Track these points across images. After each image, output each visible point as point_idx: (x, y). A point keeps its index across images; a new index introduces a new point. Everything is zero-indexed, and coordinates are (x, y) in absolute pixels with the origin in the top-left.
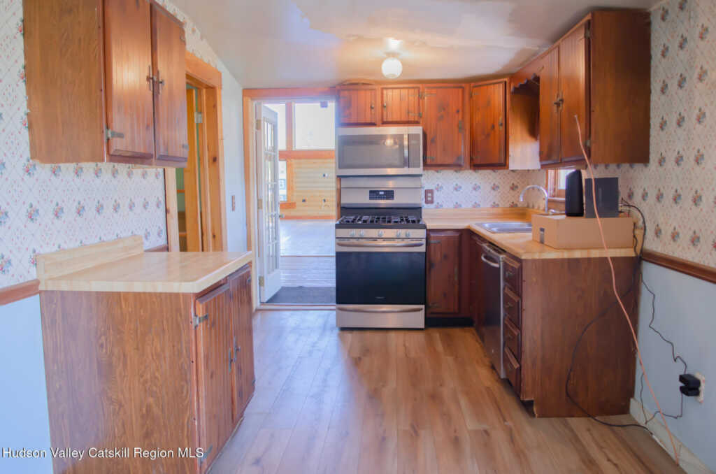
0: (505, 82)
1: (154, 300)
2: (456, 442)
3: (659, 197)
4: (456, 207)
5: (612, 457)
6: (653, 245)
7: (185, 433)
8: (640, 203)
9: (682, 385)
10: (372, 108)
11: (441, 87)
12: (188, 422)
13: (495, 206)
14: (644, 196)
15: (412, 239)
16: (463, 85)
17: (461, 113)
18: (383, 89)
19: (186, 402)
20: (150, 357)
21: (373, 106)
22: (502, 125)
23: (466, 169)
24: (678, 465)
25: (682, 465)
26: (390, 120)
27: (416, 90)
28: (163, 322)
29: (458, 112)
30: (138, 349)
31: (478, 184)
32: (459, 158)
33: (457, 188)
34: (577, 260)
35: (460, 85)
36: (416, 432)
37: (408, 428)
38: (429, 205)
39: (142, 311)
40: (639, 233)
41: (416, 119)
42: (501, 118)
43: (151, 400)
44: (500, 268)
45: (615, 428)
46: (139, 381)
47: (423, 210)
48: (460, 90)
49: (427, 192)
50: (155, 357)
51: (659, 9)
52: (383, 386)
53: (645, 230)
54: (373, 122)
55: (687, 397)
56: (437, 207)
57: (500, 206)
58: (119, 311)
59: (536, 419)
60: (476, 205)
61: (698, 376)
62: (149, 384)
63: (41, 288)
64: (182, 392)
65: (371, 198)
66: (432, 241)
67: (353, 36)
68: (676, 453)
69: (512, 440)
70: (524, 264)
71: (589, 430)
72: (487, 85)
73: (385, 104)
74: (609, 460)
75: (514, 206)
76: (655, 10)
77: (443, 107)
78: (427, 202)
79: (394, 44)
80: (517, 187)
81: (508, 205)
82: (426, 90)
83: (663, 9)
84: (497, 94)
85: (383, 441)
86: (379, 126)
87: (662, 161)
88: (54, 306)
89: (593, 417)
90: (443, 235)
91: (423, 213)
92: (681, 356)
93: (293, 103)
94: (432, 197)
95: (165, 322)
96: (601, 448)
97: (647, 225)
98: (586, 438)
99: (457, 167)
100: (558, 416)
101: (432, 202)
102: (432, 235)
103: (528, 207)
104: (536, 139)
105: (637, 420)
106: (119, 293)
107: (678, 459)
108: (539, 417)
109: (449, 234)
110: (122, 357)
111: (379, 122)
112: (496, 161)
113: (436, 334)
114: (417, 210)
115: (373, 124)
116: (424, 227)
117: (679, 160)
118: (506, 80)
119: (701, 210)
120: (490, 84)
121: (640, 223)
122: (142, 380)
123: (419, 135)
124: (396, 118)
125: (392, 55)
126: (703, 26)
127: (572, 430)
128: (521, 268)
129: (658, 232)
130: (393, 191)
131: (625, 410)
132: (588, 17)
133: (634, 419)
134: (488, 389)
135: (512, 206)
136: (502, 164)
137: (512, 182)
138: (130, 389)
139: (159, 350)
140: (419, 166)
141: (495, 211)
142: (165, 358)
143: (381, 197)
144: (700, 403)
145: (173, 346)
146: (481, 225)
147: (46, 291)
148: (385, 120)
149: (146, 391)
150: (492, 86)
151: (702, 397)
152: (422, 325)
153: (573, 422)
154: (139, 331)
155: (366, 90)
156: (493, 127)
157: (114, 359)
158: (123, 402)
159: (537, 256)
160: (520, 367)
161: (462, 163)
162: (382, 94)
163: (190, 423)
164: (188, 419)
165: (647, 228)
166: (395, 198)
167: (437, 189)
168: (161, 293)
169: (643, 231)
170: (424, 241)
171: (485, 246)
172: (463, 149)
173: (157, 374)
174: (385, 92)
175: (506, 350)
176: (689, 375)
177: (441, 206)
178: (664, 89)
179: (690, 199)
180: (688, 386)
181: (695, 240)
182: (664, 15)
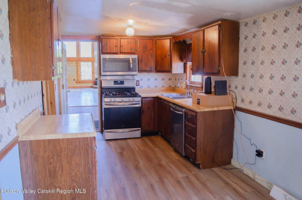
0: (171, 39)
1: (76, 141)
2: (179, 182)
3: (243, 88)
4: (148, 87)
5: (233, 181)
6: (240, 105)
7: (91, 196)
8: (234, 90)
9: (256, 153)
10: (116, 46)
11: (144, 39)
12: (92, 191)
13: (163, 86)
14: (236, 87)
15: (136, 101)
16: (153, 38)
17: (152, 50)
18: (120, 39)
19: (91, 183)
20: (74, 166)
21: (117, 46)
22: (169, 55)
23: (154, 72)
24: (254, 180)
25: (256, 180)
26: (123, 52)
27: (134, 40)
28: (80, 150)
29: (151, 49)
30: (68, 163)
31: (157, 78)
32: (151, 68)
33: (149, 80)
34: (215, 111)
35: (151, 38)
36: (162, 181)
37: (158, 179)
38: (138, 86)
39: (70, 146)
40: (234, 100)
41: (134, 52)
42: (169, 53)
43: (75, 184)
44: (183, 114)
45: (229, 170)
46: (69, 176)
47: (136, 89)
48: (152, 40)
49: (137, 81)
50: (76, 165)
51: (244, 22)
52: (138, 163)
53: (237, 99)
54: (117, 52)
55: (259, 158)
56: (141, 88)
57: (165, 87)
58: (59, 147)
59: (202, 170)
60: (156, 87)
61: (262, 150)
62: (74, 177)
63: (20, 139)
64: (89, 179)
65: (114, 84)
66: (143, 102)
67: (117, 18)
68: (254, 177)
69: (198, 179)
70: (198, 113)
71: (221, 172)
72: (163, 39)
73: (122, 45)
74: (233, 182)
75: (170, 86)
76: (242, 22)
77: (145, 47)
78: (137, 85)
79: (131, 22)
80: (171, 79)
81: (168, 86)
82: (138, 40)
83: (246, 22)
84: (167, 43)
85: (152, 186)
86: (119, 54)
87: (244, 76)
88: (26, 148)
89: (220, 167)
90: (147, 99)
91: (136, 90)
92: (254, 143)
93: (80, 42)
94: (139, 83)
95: (81, 150)
96: (228, 178)
97: (237, 97)
98: (221, 175)
99: (150, 71)
100: (209, 168)
101: (139, 85)
102: (143, 99)
103: (176, 87)
104: (183, 62)
105: (235, 166)
106: (59, 139)
107: (254, 178)
108: (202, 169)
109: (150, 99)
110: (61, 167)
111: (119, 52)
112: (167, 70)
113: (146, 139)
114: (134, 89)
115: (116, 53)
116: (140, 96)
117: (252, 76)
118: (171, 38)
119: (263, 94)
120: (165, 39)
121: (234, 97)
122: (70, 176)
123: (136, 58)
124: (126, 51)
125: (131, 26)
126: (264, 32)
127: (215, 173)
128: (196, 115)
129: (243, 101)
130: (123, 81)
131: (230, 163)
132: (220, 22)
133: (234, 166)
134: (178, 160)
135: (169, 87)
136: (169, 71)
137: (170, 77)
138: (65, 180)
139: (78, 162)
140: (136, 71)
141: (163, 88)
142: (81, 165)
143: (119, 84)
144: (263, 159)
145: (85, 160)
146: (162, 95)
147: (22, 141)
148: (122, 52)
149: (72, 181)
150: (165, 40)
151: (264, 157)
152: (140, 136)
153: (214, 169)
154: (69, 155)
155: (114, 39)
156: (165, 56)
157: (57, 169)
158: (62, 187)
159: (202, 110)
160: (196, 152)
161: (152, 70)
162: (120, 41)
163: (93, 191)
164: (92, 189)
165: (238, 99)
166: (124, 84)
167: (141, 80)
168: (79, 138)
169: (236, 100)
170: (140, 102)
171: (171, 105)
172: (153, 64)
173: (77, 173)
174: (121, 40)
175: (186, 145)
176: (259, 150)
177: (142, 87)
178: (245, 50)
179: (257, 90)
180: (259, 154)
181: (260, 104)
182: (246, 25)
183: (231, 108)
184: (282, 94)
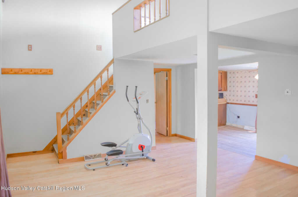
3: (230, 96)
8: (226, 96)
45: (226, 126)
51: (229, 72)
87: (230, 91)
117: (234, 91)
119: (238, 97)
121: (226, 99)
126: (237, 76)
129: (230, 100)
178: (230, 82)
179: (236, 96)
180: (239, 117)
181: (237, 101)
182: (230, 73)
183: (225, 103)
184: (245, 96)
